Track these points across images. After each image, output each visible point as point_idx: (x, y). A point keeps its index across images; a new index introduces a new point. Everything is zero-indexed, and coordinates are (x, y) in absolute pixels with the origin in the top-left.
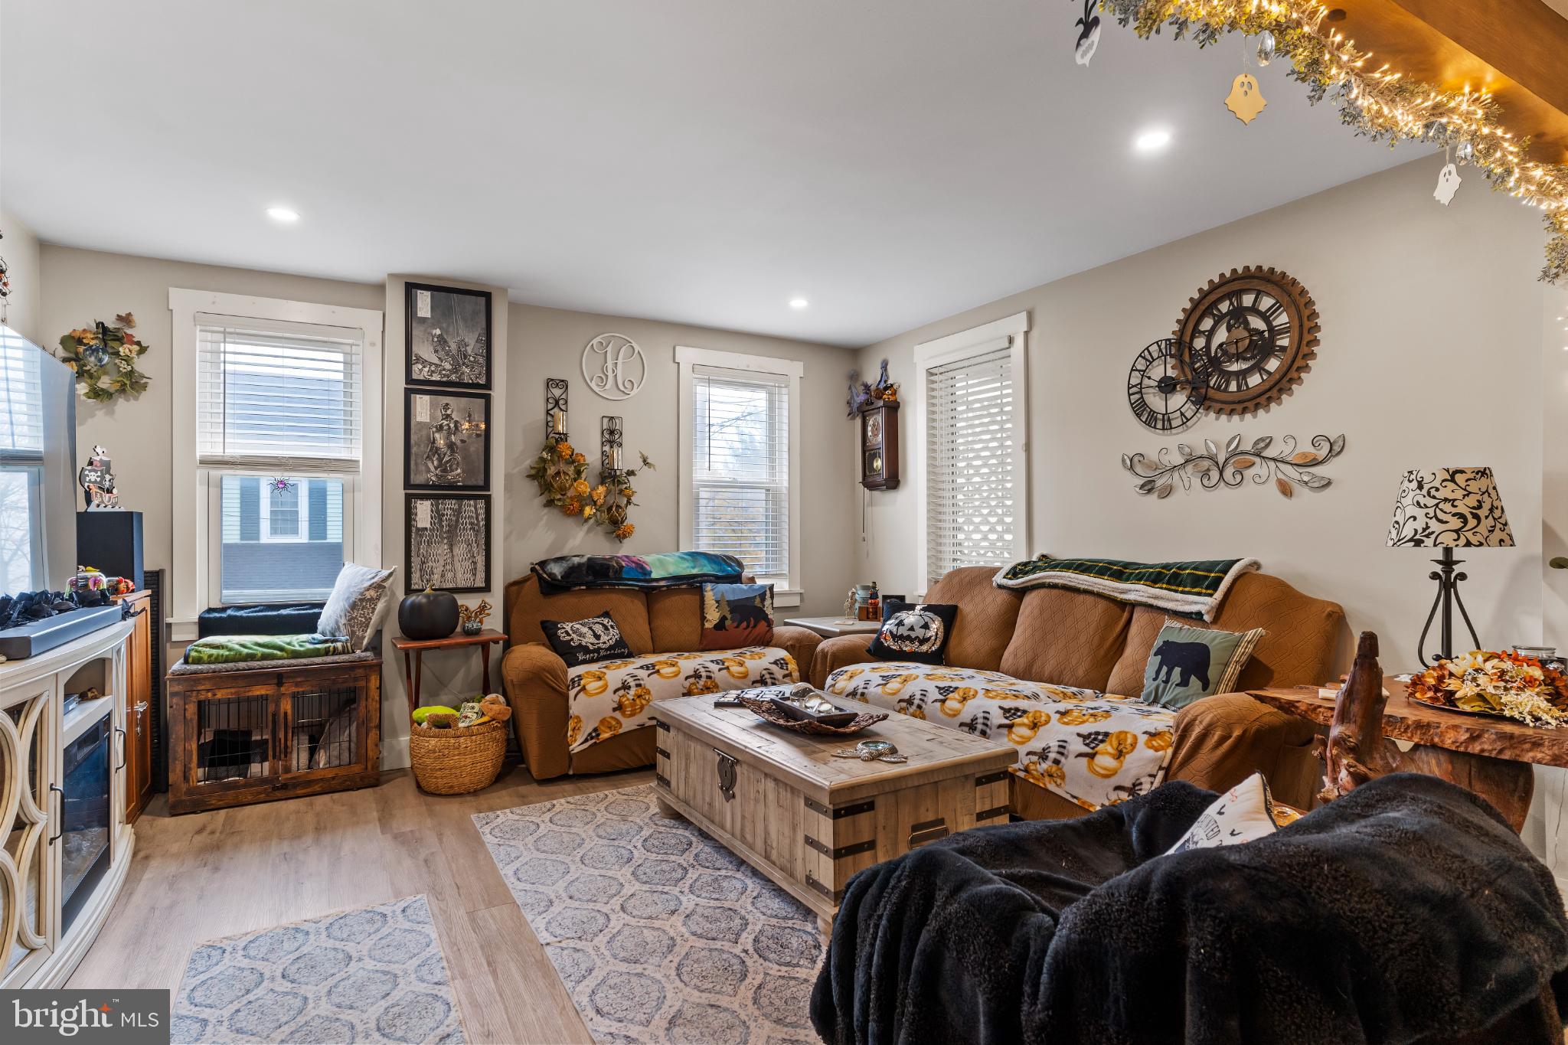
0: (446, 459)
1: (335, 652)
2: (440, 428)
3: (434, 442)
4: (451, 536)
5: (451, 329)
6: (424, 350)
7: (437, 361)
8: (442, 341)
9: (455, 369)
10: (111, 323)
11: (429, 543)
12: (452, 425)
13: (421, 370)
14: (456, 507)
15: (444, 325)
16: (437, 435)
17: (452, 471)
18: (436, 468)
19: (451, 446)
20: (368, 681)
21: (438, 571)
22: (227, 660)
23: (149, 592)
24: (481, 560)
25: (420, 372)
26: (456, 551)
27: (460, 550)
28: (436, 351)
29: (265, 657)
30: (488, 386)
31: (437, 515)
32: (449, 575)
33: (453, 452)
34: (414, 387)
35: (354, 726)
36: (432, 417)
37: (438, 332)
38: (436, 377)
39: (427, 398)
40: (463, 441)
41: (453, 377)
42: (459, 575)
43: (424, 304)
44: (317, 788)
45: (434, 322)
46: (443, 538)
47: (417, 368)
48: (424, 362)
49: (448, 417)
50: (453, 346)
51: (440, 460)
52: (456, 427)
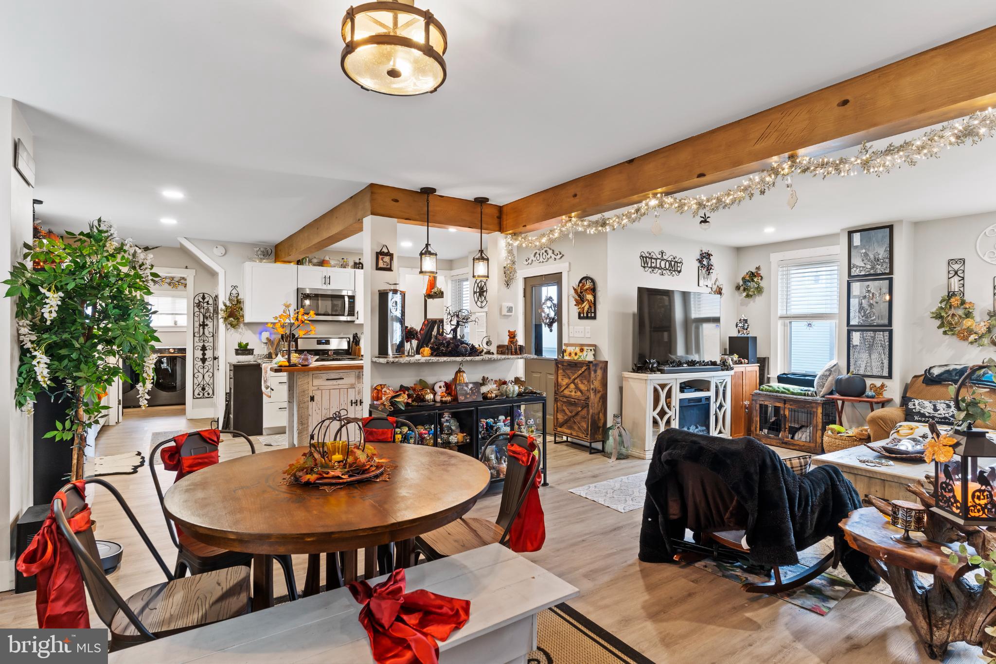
0: (868, 312)
1: (808, 395)
2: (865, 297)
3: (861, 304)
4: (870, 348)
5: (870, 248)
6: (857, 261)
7: (864, 265)
8: (866, 254)
9: (873, 268)
10: (754, 271)
11: (859, 353)
12: (871, 295)
13: (855, 271)
14: (873, 335)
15: (867, 247)
16: (863, 301)
17: (871, 318)
18: (863, 317)
19: (871, 305)
20: (817, 409)
21: (863, 366)
22: (771, 391)
23: (759, 365)
24: (886, 362)
25: (855, 272)
26: (873, 357)
27: (875, 356)
28: (863, 260)
29: (783, 392)
30: (891, 272)
31: (863, 339)
32: (869, 369)
33: (871, 308)
34: (852, 278)
35: (811, 428)
36: (861, 292)
37: (864, 251)
38: (863, 273)
39: (858, 284)
40: (877, 303)
41: (872, 272)
42: (874, 369)
43: (857, 238)
44: (797, 448)
45: (863, 246)
46: (866, 350)
47: (853, 270)
48: (857, 267)
49: (869, 291)
50: (872, 256)
51: (865, 312)
52: (873, 295)
